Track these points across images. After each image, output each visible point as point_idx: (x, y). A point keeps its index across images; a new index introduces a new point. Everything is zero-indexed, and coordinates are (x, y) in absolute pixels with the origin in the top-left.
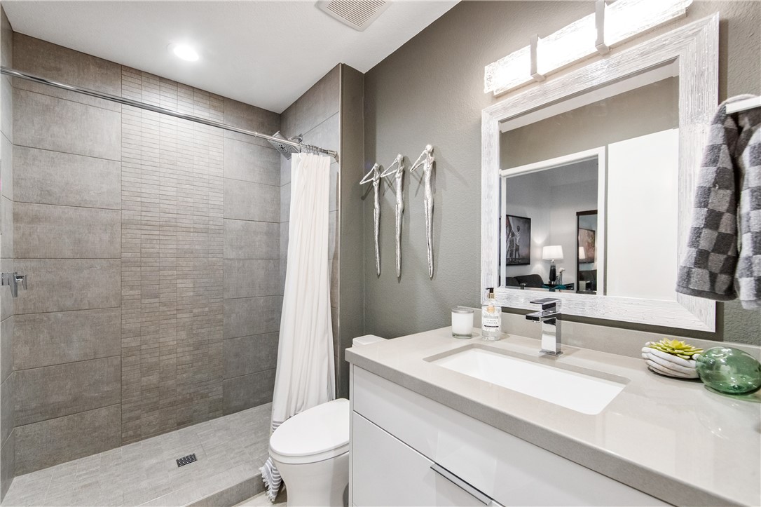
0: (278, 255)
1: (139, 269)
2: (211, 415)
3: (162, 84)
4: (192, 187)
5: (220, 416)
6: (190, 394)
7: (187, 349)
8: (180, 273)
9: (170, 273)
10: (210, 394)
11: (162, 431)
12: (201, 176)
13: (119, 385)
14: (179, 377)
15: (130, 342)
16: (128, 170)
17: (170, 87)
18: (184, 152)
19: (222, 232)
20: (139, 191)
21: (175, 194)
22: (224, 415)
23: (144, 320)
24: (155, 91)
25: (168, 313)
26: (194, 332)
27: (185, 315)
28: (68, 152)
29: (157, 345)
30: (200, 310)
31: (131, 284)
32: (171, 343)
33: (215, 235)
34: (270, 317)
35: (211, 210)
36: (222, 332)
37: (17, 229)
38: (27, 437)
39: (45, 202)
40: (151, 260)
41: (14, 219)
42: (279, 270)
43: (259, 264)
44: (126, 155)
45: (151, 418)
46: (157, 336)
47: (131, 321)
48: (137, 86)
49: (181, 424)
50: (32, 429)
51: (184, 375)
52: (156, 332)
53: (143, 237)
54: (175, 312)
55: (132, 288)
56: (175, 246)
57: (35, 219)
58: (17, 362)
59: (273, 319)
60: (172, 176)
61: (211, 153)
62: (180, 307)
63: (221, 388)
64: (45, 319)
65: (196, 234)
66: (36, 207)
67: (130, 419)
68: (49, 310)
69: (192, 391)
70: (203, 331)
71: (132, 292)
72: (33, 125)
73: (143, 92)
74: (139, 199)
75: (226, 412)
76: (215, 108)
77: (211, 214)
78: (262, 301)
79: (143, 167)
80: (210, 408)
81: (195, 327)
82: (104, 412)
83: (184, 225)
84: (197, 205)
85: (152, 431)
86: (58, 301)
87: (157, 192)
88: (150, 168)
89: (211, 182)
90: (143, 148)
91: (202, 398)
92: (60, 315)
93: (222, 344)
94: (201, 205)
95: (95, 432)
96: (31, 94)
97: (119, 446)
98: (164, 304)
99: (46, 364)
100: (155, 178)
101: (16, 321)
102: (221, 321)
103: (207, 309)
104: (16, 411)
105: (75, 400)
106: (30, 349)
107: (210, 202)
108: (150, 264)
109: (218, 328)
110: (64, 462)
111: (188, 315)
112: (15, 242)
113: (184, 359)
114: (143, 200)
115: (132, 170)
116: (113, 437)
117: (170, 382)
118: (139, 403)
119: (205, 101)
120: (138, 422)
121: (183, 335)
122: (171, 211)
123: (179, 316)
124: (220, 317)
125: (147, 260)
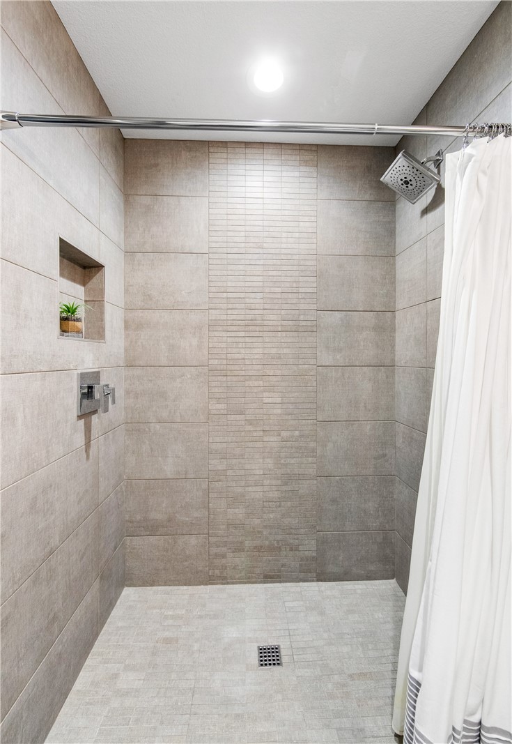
0: (393, 360)
1: (225, 378)
2: (302, 575)
3: (248, 151)
4: (279, 273)
5: (313, 581)
6: (278, 541)
7: (274, 482)
8: (267, 384)
9: (256, 383)
10: (301, 548)
11: (249, 580)
12: (289, 257)
13: (207, 513)
14: (265, 516)
15: (217, 464)
16: (215, 262)
17: (256, 151)
18: (271, 229)
19: (315, 329)
20: (225, 285)
21: (261, 285)
22: (318, 581)
23: (230, 439)
24: (240, 161)
25: (255, 434)
26: (282, 462)
27: (272, 439)
28: (164, 251)
29: (242, 472)
30: (288, 433)
31: (217, 396)
32: (257, 472)
33: (306, 334)
34: (381, 453)
35: (302, 301)
36: (315, 465)
37: (127, 336)
38: (134, 549)
39: (147, 307)
40: (236, 367)
41: (125, 327)
42: (394, 383)
43: (365, 373)
44: (213, 245)
45: (237, 560)
46: (243, 461)
47: (218, 439)
48: (223, 160)
49: (269, 578)
50: (137, 541)
51: (272, 516)
52: (242, 456)
53: (229, 340)
54: (261, 433)
55: (218, 401)
56: (260, 351)
57: (140, 326)
58: (127, 471)
59: (384, 455)
60: (258, 262)
61: (301, 224)
62: (267, 428)
63: (314, 542)
64: (147, 429)
65: (284, 334)
66: (140, 313)
67: (217, 556)
68: (150, 421)
69: (279, 537)
70: (293, 461)
71: (219, 406)
72: (139, 229)
73: (230, 167)
74: (225, 295)
75: (322, 577)
76: (306, 163)
77: (302, 306)
78: (368, 427)
79: (230, 256)
80: (301, 565)
81: (283, 455)
82: (193, 541)
83: (270, 323)
84: (285, 296)
85: (237, 576)
86: (156, 411)
87: (242, 284)
88: (236, 256)
89: (302, 263)
90: (230, 234)
91: (291, 549)
92: (158, 426)
93: (315, 482)
94: (290, 295)
95: (186, 561)
96: (137, 198)
97: (206, 585)
98: (250, 423)
99: (147, 477)
100: (241, 267)
101: (126, 430)
102: (314, 450)
103: (297, 433)
104: (126, 521)
105: (169, 520)
106: (136, 460)
107: (301, 290)
108: (236, 373)
109: (310, 459)
110: (160, 585)
111: (275, 439)
112: (126, 350)
113: (271, 494)
114: (230, 295)
115: (218, 262)
116: (201, 571)
117: (257, 521)
118: (225, 539)
119: (294, 158)
120: (224, 561)
121: (270, 463)
122: (257, 307)
123: (266, 439)
124: (312, 445)
125: (233, 368)
